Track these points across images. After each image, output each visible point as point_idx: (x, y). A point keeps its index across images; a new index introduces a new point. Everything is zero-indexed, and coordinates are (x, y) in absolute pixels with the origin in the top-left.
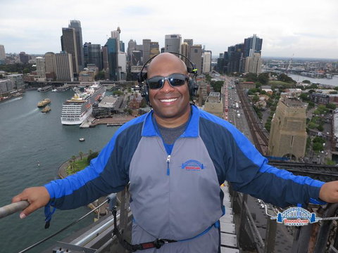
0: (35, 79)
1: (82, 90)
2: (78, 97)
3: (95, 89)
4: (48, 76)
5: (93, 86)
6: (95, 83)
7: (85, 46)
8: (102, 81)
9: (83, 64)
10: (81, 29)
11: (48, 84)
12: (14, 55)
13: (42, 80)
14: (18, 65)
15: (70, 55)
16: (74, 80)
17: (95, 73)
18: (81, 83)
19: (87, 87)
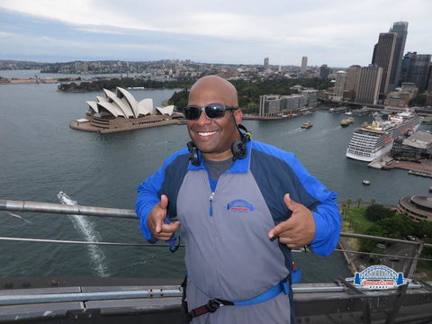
0: (330, 97)
1: (385, 118)
2: (377, 126)
3: (405, 118)
4: (345, 95)
5: (403, 114)
6: (408, 109)
7: (406, 57)
8: (419, 108)
9: (397, 82)
10: (406, 32)
11: (344, 105)
12: (315, 68)
13: (338, 99)
14: (316, 79)
15: (380, 70)
16: (378, 103)
17: (411, 96)
18: (386, 108)
19: (394, 114)
